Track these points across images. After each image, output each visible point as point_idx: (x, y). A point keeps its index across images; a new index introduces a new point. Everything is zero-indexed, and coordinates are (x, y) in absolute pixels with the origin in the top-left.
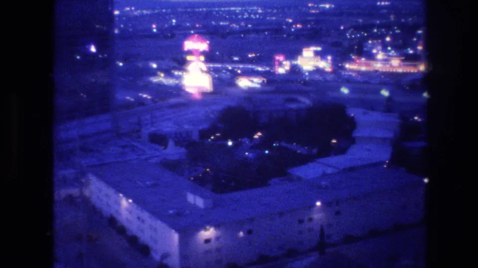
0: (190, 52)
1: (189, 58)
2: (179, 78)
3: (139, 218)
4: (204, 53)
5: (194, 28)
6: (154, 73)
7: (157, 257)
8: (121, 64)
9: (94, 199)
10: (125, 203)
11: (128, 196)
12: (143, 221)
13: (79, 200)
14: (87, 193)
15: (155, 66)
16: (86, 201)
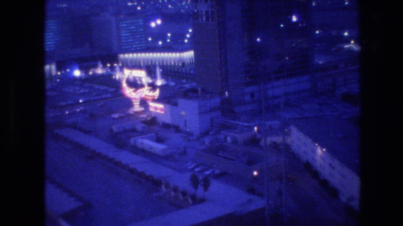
3: (330, 165)
7: (344, 199)
9: (294, 147)
10: (320, 151)
12: (333, 168)
13: (281, 147)
14: (289, 141)
16: (287, 147)
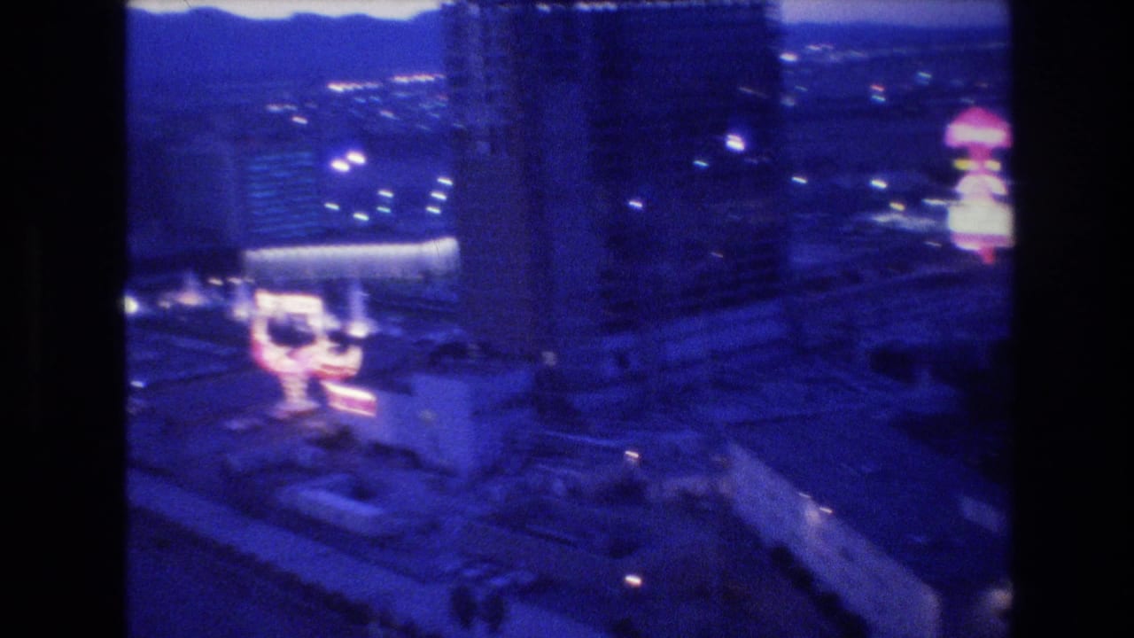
0: (963, 152)
1: (961, 164)
2: (941, 214)
3: (844, 552)
4: (996, 153)
5: (971, 90)
6: (880, 202)
8: (801, 180)
10: (814, 515)
11: (820, 500)
13: (705, 505)
15: (879, 184)
